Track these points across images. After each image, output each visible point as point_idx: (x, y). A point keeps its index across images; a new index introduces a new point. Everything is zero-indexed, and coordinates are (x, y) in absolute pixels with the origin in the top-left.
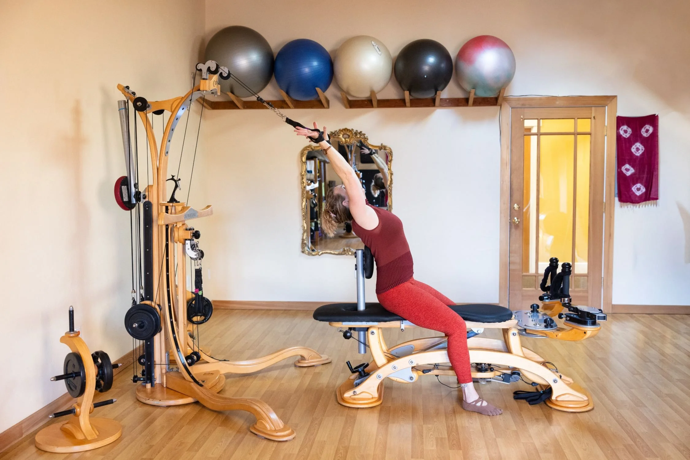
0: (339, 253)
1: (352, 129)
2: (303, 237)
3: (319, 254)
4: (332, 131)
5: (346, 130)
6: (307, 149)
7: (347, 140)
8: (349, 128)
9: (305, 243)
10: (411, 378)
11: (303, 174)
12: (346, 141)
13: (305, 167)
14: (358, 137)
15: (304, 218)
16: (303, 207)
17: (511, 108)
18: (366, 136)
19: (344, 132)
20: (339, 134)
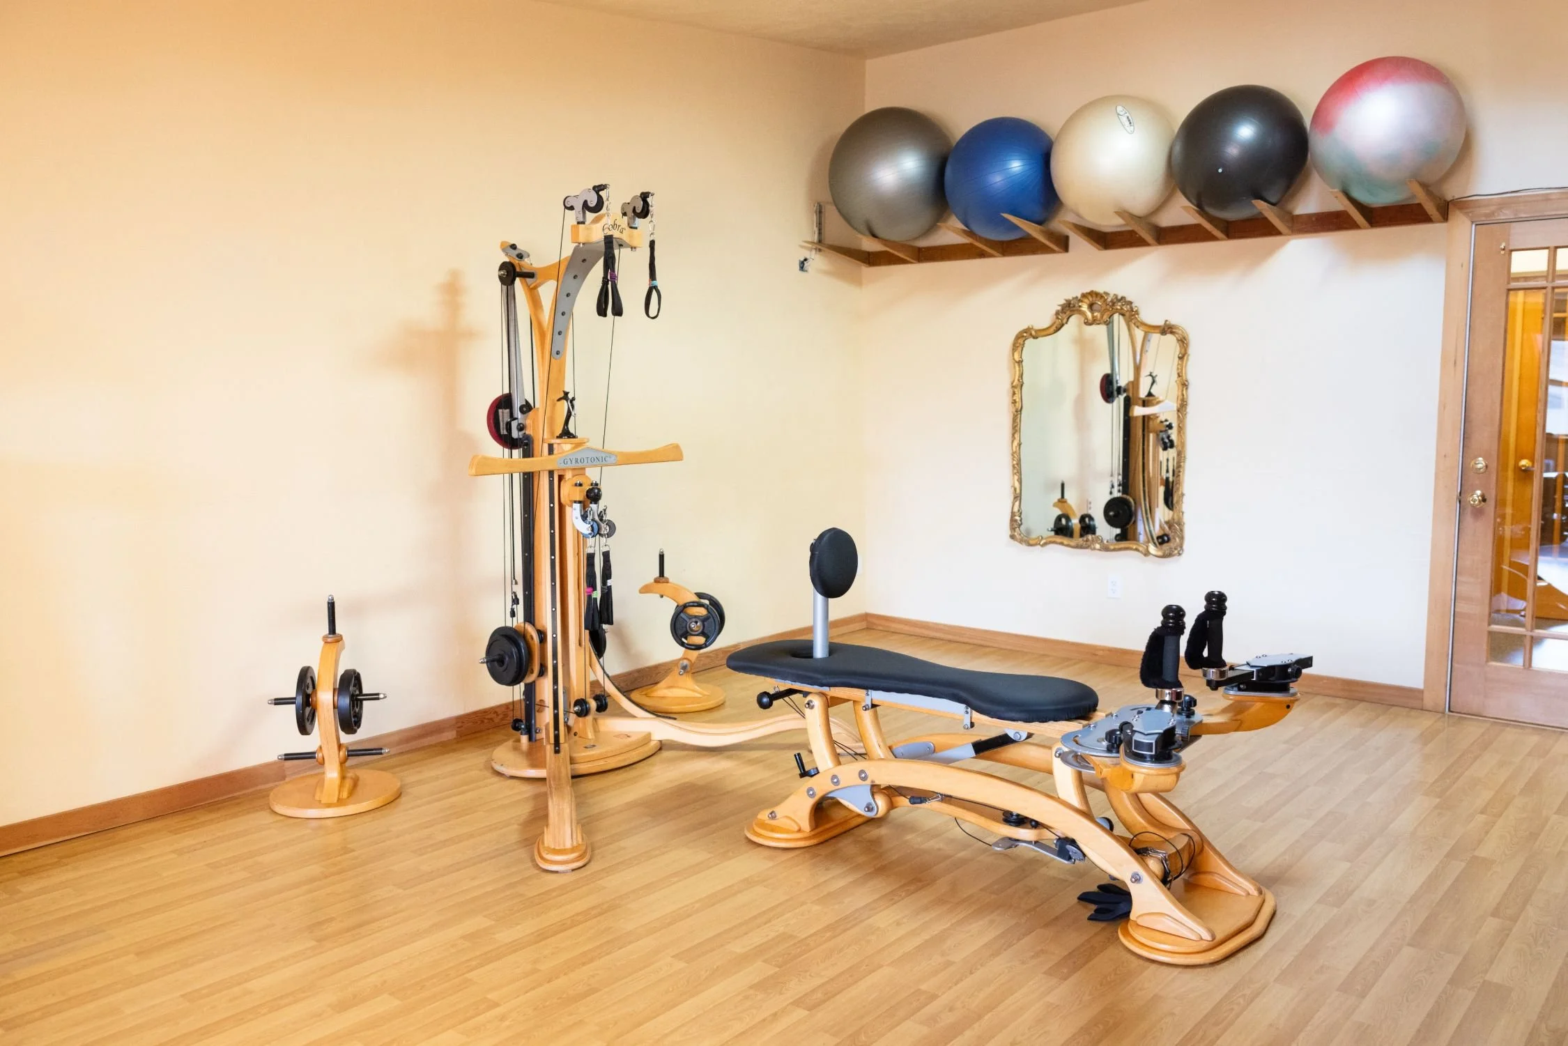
0: (1077, 545)
1: (1107, 294)
2: (1013, 508)
3: (1039, 544)
4: (1067, 298)
5: (1093, 294)
6: (1023, 336)
7: (1095, 314)
8: (1100, 290)
9: (1016, 521)
10: (869, 808)
11: (1014, 384)
12: (1093, 317)
13: (1019, 370)
14: (1117, 309)
15: (1016, 471)
16: (1014, 450)
17: (1474, 226)
18: (1133, 305)
19: (1091, 299)
20: (1080, 304)
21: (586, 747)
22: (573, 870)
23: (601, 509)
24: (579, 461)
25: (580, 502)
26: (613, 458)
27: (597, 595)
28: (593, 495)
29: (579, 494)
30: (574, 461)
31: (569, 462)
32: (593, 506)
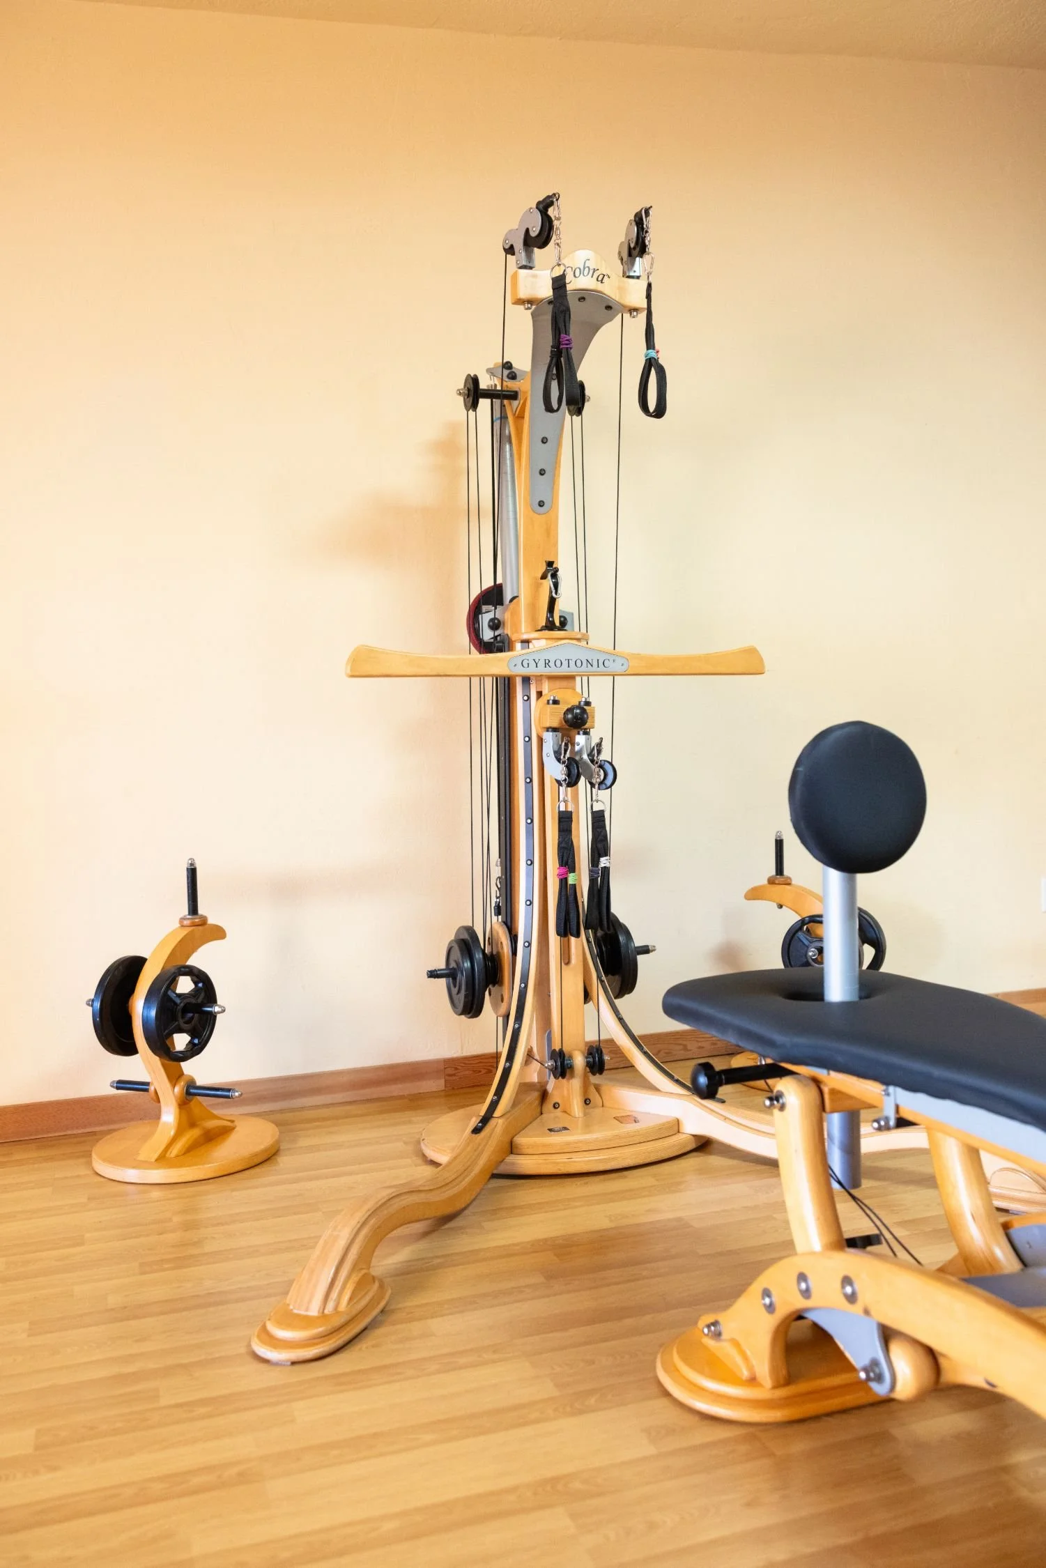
21: (550, 1130)
22: (293, 1363)
23: (595, 741)
24: (552, 664)
25: (555, 730)
26: (619, 661)
27: (582, 880)
28: (577, 720)
29: (554, 717)
30: (541, 664)
31: (533, 664)
32: (580, 739)
